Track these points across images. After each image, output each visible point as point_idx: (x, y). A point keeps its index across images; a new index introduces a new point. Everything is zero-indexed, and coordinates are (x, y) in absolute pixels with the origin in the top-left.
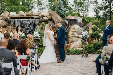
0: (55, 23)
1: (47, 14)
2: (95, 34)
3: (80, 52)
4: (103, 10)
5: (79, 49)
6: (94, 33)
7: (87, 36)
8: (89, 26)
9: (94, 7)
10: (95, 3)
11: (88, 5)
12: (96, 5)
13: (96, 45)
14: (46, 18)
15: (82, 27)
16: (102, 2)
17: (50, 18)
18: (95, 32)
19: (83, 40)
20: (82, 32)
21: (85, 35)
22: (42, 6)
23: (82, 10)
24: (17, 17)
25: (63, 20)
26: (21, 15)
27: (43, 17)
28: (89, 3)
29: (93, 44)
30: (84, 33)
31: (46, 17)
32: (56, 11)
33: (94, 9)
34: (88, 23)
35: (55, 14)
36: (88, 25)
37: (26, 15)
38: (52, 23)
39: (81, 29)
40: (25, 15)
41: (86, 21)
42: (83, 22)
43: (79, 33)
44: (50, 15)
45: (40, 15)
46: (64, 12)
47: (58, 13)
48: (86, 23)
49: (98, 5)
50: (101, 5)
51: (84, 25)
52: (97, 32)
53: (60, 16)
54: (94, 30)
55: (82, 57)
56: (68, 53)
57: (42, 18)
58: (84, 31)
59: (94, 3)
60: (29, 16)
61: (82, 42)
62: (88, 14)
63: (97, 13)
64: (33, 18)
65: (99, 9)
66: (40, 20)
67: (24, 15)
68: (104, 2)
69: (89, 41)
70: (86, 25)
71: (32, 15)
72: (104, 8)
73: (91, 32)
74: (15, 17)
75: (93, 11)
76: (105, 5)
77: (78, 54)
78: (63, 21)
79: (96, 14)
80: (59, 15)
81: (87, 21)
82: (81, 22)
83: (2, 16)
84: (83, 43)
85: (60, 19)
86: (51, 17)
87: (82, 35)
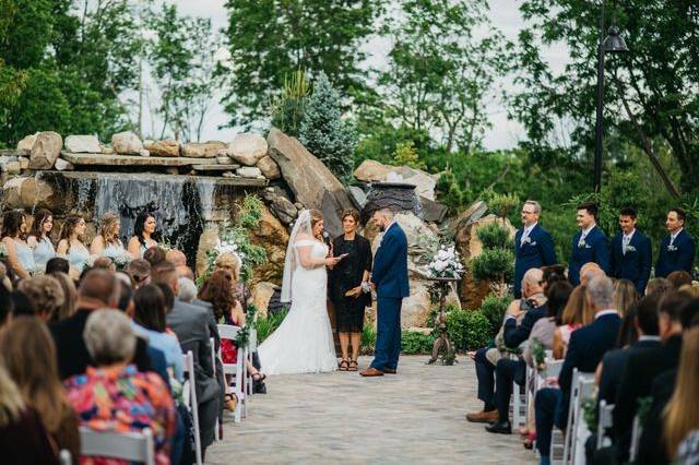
0: (299, 198)
1: (258, 154)
2: (492, 261)
3: (422, 343)
4: (574, 115)
5: (419, 330)
6: (490, 257)
7: (454, 269)
8: (469, 222)
9: (521, 88)
10: (524, 64)
11: (479, 80)
12: (531, 77)
13: (497, 313)
14: (255, 172)
15: (434, 226)
16: (571, 61)
17: (274, 173)
18: (494, 253)
19: (437, 286)
20: (434, 248)
21: (446, 264)
22: (186, 75)
23: (440, 107)
24: (107, 163)
25: (341, 186)
26: (124, 154)
27: (236, 166)
28: (485, 67)
29: (485, 308)
30: (442, 254)
31: (255, 165)
32: (302, 138)
33: (517, 102)
34: (466, 203)
35: (299, 153)
36: (465, 215)
37: (151, 155)
38: (284, 199)
39: (430, 233)
40: (147, 153)
41: (454, 192)
42: (439, 197)
43: (417, 254)
44: (275, 155)
45: (219, 155)
46: (346, 141)
47: (315, 148)
48: (457, 204)
49: (543, 78)
50: (563, 79)
51: (447, 216)
52: (502, 251)
53: (324, 162)
54: (489, 241)
55: (431, 362)
56: (364, 349)
57: (234, 171)
58: (443, 246)
59: (520, 63)
60: (167, 161)
61: (432, 294)
62: (476, 134)
63: (535, 132)
64: (184, 170)
65: (548, 104)
66: (223, 183)
67: (138, 154)
68: (580, 61)
69: (470, 297)
70: (454, 214)
71: (182, 153)
72: (584, 99)
73: (477, 250)
74: (98, 161)
75: (510, 117)
76: (584, 81)
77: (412, 354)
78: (339, 191)
79: (526, 139)
80: (318, 156)
81: (460, 193)
82: (432, 198)
83: (28, 157)
84: (434, 298)
85: (326, 179)
86: (279, 168)
87: (432, 265)
